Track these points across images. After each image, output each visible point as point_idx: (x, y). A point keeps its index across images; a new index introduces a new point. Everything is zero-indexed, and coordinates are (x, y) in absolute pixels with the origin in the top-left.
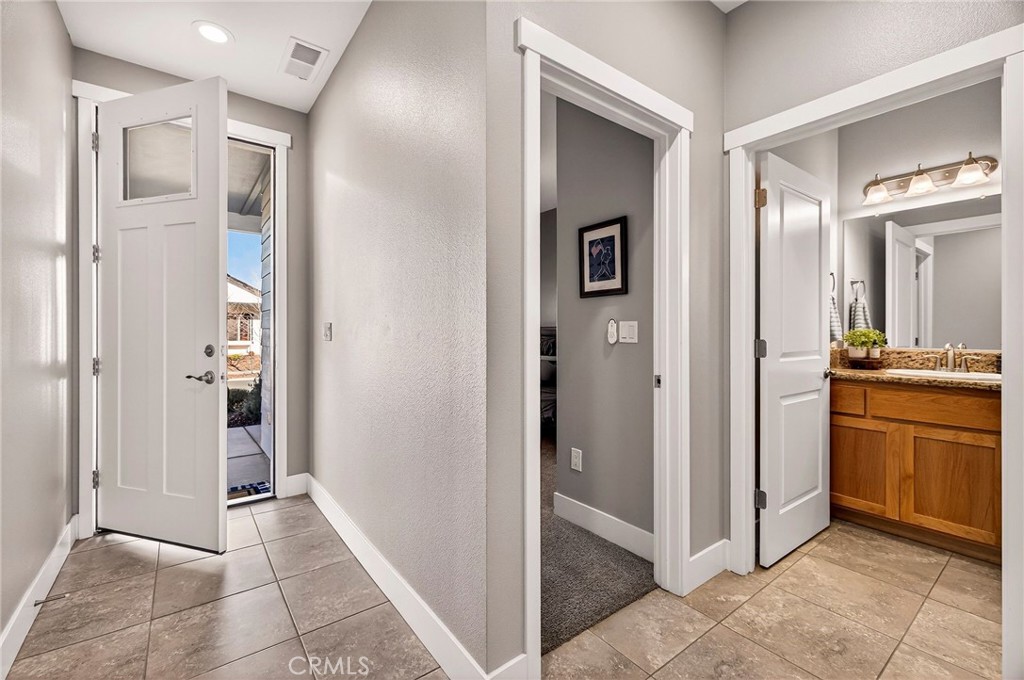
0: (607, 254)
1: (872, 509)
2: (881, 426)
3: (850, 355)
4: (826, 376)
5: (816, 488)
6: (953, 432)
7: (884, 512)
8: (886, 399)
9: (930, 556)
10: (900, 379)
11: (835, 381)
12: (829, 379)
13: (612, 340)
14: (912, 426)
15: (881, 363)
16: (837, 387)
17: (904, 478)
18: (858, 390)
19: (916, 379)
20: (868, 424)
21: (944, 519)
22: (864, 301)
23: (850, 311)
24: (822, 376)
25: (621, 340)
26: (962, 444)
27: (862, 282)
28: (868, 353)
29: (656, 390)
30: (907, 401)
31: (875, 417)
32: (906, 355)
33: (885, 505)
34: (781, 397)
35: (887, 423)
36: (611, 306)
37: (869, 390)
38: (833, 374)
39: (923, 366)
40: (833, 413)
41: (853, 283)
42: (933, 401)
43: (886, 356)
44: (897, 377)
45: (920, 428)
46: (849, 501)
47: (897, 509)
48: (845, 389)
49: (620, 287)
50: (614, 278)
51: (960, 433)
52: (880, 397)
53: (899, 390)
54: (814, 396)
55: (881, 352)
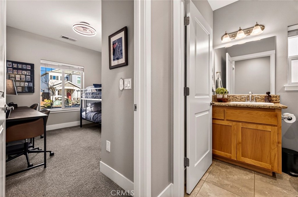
0: (120, 47)
1: (227, 156)
2: (230, 124)
3: (217, 97)
4: (211, 104)
5: (207, 150)
6: (255, 125)
7: (231, 157)
8: (231, 113)
9: (248, 174)
10: (237, 105)
11: (214, 106)
12: (212, 106)
13: (121, 88)
14: (241, 123)
15: (227, 100)
16: (214, 109)
17: (238, 144)
18: (222, 110)
19: (242, 105)
20: (225, 123)
21: (252, 159)
22: (220, 79)
23: (216, 83)
24: (210, 104)
25: (125, 88)
26: (259, 130)
27: (220, 72)
28: (223, 97)
29: (135, 112)
30: (239, 113)
31: (227, 120)
32: (235, 97)
33: (231, 154)
34: (195, 114)
35: (232, 122)
36: (121, 72)
37: (225, 109)
38: (214, 104)
39: (241, 100)
40: (213, 119)
41: (217, 73)
42: (248, 113)
43: (228, 97)
44: (236, 104)
45: (244, 124)
46: (218, 153)
47: (236, 155)
48: (217, 109)
49: (124, 62)
50: (122, 58)
51: (258, 125)
52: (229, 112)
53: (236, 109)
54: (207, 113)
55: (227, 96)
